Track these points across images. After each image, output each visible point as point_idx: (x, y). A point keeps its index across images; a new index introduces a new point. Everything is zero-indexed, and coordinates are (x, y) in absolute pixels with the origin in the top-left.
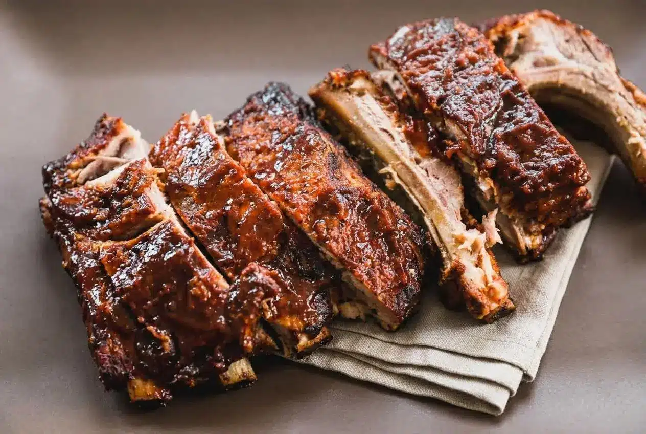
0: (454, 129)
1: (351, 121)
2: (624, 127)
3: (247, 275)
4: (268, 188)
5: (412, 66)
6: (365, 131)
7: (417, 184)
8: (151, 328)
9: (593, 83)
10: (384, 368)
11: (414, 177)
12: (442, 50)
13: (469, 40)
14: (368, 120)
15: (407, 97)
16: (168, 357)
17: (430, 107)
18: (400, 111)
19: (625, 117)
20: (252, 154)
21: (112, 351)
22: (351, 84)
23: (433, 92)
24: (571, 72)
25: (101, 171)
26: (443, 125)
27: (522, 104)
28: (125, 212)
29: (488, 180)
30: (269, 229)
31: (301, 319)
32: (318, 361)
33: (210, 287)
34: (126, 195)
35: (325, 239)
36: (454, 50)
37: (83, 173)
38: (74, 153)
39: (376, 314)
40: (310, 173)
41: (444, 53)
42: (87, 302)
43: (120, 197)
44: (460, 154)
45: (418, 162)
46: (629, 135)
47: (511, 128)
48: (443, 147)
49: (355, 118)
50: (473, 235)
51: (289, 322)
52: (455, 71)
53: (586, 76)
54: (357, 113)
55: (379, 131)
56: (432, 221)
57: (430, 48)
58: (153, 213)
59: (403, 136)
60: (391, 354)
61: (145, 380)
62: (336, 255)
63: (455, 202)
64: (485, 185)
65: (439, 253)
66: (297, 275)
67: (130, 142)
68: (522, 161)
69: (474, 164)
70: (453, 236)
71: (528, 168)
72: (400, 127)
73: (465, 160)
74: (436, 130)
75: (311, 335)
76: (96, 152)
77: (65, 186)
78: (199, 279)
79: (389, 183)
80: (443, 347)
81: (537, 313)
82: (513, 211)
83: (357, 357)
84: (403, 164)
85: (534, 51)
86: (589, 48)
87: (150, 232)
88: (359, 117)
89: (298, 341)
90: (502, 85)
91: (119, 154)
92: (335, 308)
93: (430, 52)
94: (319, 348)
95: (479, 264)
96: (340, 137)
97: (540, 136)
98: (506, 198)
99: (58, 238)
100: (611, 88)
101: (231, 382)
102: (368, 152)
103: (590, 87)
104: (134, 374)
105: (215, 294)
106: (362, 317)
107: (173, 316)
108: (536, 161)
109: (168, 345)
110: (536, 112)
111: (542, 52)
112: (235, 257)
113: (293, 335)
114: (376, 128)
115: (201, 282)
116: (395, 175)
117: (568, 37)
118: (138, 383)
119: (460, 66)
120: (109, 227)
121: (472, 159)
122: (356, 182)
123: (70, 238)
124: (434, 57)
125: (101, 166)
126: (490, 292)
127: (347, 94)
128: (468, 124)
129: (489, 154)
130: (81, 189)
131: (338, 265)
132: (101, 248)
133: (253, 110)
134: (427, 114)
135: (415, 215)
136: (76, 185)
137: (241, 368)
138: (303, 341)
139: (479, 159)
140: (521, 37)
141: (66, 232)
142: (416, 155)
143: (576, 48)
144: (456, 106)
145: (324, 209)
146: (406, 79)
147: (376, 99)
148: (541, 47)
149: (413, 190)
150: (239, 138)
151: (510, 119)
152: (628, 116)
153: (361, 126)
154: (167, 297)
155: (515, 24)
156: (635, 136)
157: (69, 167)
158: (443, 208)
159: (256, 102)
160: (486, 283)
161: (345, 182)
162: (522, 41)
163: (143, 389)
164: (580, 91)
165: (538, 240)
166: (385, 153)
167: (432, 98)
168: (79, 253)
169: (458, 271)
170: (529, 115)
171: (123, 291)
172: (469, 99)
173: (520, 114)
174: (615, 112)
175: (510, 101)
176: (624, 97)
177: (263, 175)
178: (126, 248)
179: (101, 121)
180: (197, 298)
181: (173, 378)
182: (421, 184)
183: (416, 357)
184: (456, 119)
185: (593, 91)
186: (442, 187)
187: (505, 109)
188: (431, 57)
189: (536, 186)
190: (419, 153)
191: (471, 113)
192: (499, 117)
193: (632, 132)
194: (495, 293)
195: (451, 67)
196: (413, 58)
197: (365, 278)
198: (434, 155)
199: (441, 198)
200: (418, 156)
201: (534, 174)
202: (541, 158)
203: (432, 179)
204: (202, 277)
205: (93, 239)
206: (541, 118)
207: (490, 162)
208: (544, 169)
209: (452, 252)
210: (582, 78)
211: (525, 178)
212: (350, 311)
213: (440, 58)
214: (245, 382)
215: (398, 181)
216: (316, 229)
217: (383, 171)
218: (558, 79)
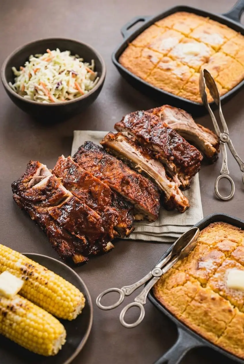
0: (157, 148)
1: (121, 151)
2: (202, 140)
3: (107, 211)
4: (102, 179)
5: (136, 129)
6: (127, 154)
7: (150, 169)
8: (77, 236)
9: (188, 127)
10: (156, 235)
11: (148, 167)
12: (144, 122)
13: (152, 117)
14: (127, 149)
15: (136, 140)
16: (86, 245)
17: (147, 142)
18: (136, 145)
19: (202, 137)
20: (90, 168)
21: (65, 247)
22: (118, 138)
23: (147, 136)
24: (180, 124)
25: (36, 182)
26: (152, 147)
27: (176, 136)
28: (54, 196)
29: (173, 164)
30: (107, 194)
31: (126, 223)
32: (132, 237)
33: (95, 218)
34: (52, 189)
35: (128, 194)
36: (147, 121)
37: (30, 183)
38: (23, 177)
39: (148, 217)
40: (115, 172)
41: (144, 123)
42: (50, 231)
43: (50, 191)
44: (161, 157)
45: (147, 162)
46: (204, 142)
47: (176, 145)
48: (154, 155)
49: (122, 150)
50: (173, 184)
51: (122, 225)
52: (151, 128)
53: (185, 125)
54: (122, 148)
55: (131, 153)
56: (158, 181)
57: (140, 122)
58: (65, 194)
59: (140, 154)
60: (157, 230)
61: (79, 255)
62: (132, 199)
63: (163, 173)
64: (172, 166)
65: (163, 192)
66: (120, 208)
67: (43, 169)
68: (182, 155)
69: (166, 159)
70: (168, 185)
71: (185, 158)
72: (138, 150)
73: (163, 158)
74: (150, 150)
75: (130, 228)
76: (32, 175)
77: (24, 189)
78: (91, 215)
79: (139, 171)
80: (173, 224)
81: (197, 206)
82: (181, 173)
83: (145, 233)
84: (143, 163)
85: (168, 119)
86: (184, 115)
87: (66, 201)
88: (123, 150)
89: (126, 231)
90: (168, 131)
91: (40, 175)
92: (134, 218)
93: (140, 123)
94: (132, 233)
95: (178, 193)
96: (117, 157)
97: (185, 147)
98: (178, 169)
99: (27, 209)
100: (195, 127)
101: (107, 250)
102: (129, 161)
103: (188, 128)
104: (75, 254)
105: (98, 220)
106: (143, 219)
107: (85, 230)
108: (186, 155)
109: (85, 241)
110: (181, 139)
111: (170, 119)
112: (98, 205)
113: (124, 230)
114: (130, 152)
115: (91, 216)
116: (141, 167)
117: (176, 113)
118: (77, 257)
119: (152, 127)
120: (48, 202)
121: (165, 158)
122: (131, 172)
123: (33, 208)
124: (142, 125)
125: (35, 180)
126: (184, 202)
127: (117, 142)
128: (162, 146)
129: (171, 155)
130: (31, 189)
131: (133, 202)
132: (48, 210)
133: (83, 152)
134: (146, 145)
135: (152, 180)
136: (28, 189)
137: (109, 245)
138: (128, 231)
139: (168, 157)
140: (162, 115)
141: (31, 206)
142: (146, 159)
143: (180, 116)
144: (157, 140)
145: (124, 183)
146: (135, 134)
147: (127, 142)
148: (169, 117)
149: (149, 172)
150: (82, 163)
151: (174, 142)
152: (203, 136)
153: (125, 152)
154: (81, 224)
155: (160, 111)
156: (206, 142)
157: (23, 182)
158: (161, 176)
159: (83, 149)
160: (182, 199)
161: (127, 173)
162: (162, 116)
163: (79, 258)
164: (185, 130)
165: (188, 181)
166: (136, 160)
167: (147, 139)
168: (39, 213)
169: (173, 197)
170: (179, 140)
171: (63, 224)
172: (159, 137)
173: (177, 140)
174: (198, 135)
175: (172, 136)
176: (199, 130)
177: (98, 174)
178: (58, 208)
179: (30, 164)
180: (92, 222)
181: (89, 252)
182: (151, 169)
183: (165, 229)
184: (157, 145)
185: (189, 130)
186: (158, 169)
187: (171, 139)
188: (141, 125)
189: (188, 163)
190: (147, 159)
191: (162, 142)
192: (170, 142)
193: (205, 141)
194: (186, 202)
195: (149, 128)
196: (135, 126)
197: (144, 205)
198: (152, 158)
199: (159, 173)
200: (147, 160)
201: (187, 159)
202: (188, 153)
203: (153, 166)
204: (92, 215)
205: (42, 207)
206: (183, 141)
207: (172, 158)
208: (190, 157)
209: (168, 191)
210: (184, 126)
211: (184, 162)
212: (139, 218)
213: (144, 125)
214: (111, 249)
215: (143, 169)
216: (123, 191)
217: (136, 167)
218: (177, 127)
